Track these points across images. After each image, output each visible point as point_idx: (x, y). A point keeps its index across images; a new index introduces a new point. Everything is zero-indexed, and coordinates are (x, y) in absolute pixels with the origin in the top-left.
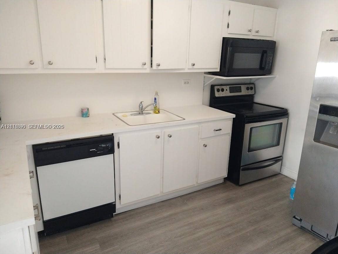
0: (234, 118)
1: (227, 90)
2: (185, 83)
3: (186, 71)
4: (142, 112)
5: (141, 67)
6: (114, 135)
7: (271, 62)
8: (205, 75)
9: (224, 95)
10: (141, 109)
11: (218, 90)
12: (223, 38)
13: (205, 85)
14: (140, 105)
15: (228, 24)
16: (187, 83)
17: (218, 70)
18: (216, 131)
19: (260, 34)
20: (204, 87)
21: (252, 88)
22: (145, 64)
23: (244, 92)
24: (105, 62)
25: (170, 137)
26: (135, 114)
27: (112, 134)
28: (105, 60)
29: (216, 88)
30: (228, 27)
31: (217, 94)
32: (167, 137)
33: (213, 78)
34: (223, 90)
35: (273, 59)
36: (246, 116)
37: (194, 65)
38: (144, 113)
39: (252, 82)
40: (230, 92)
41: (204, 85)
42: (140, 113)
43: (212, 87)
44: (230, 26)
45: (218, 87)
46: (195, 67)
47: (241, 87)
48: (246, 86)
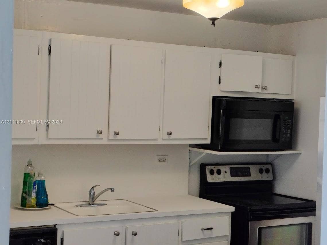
0: (232, 213)
1: (226, 172)
2: (160, 160)
3: (160, 142)
4: (94, 202)
5: (95, 137)
6: (57, 227)
7: (289, 131)
8: (192, 149)
9: (222, 180)
10: (92, 197)
11: (212, 172)
12: (213, 97)
13: (192, 163)
14: (90, 191)
15: (219, 78)
16: (162, 160)
17: (208, 142)
18: (205, 229)
19: (270, 90)
20: (190, 166)
21: (267, 171)
22: (101, 133)
23: (255, 176)
24: (47, 130)
25: (136, 234)
26: (82, 205)
27: (55, 225)
28: (48, 127)
29: (208, 168)
30: (220, 83)
31: (210, 179)
32: (129, 235)
33: (203, 153)
34: (219, 172)
35: (292, 126)
36: (250, 209)
37: (171, 134)
38: (96, 204)
39: (270, 160)
40: (232, 176)
41: (190, 164)
42: (90, 204)
43: (203, 167)
44: (222, 81)
45: (212, 167)
46: (172, 136)
47: (249, 168)
48: (259, 167)
